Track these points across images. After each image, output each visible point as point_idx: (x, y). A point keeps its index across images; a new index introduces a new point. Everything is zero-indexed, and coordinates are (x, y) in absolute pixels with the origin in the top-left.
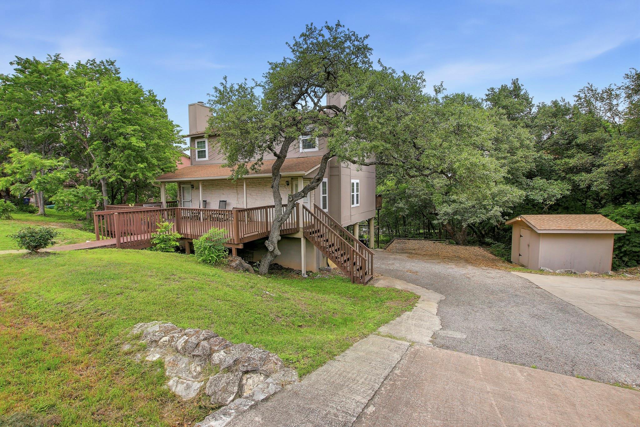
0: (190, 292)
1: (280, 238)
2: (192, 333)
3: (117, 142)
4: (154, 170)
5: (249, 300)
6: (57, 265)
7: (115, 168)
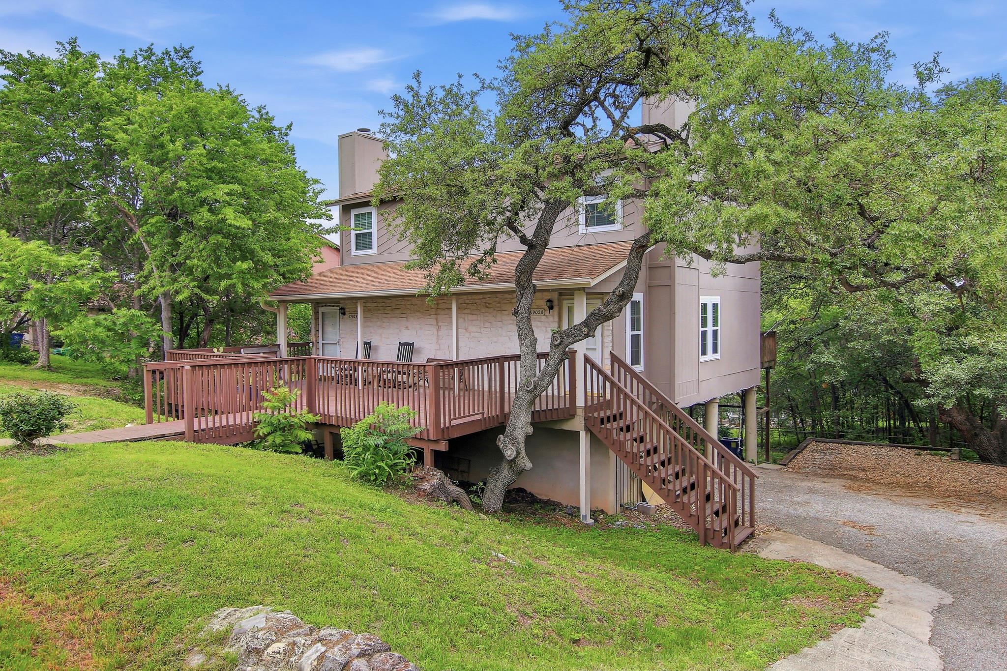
0: (332, 545)
1: (530, 430)
2: (334, 639)
3: (195, 218)
4: (266, 277)
5: (459, 571)
6: (68, 474)
7: (190, 271)
